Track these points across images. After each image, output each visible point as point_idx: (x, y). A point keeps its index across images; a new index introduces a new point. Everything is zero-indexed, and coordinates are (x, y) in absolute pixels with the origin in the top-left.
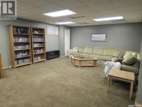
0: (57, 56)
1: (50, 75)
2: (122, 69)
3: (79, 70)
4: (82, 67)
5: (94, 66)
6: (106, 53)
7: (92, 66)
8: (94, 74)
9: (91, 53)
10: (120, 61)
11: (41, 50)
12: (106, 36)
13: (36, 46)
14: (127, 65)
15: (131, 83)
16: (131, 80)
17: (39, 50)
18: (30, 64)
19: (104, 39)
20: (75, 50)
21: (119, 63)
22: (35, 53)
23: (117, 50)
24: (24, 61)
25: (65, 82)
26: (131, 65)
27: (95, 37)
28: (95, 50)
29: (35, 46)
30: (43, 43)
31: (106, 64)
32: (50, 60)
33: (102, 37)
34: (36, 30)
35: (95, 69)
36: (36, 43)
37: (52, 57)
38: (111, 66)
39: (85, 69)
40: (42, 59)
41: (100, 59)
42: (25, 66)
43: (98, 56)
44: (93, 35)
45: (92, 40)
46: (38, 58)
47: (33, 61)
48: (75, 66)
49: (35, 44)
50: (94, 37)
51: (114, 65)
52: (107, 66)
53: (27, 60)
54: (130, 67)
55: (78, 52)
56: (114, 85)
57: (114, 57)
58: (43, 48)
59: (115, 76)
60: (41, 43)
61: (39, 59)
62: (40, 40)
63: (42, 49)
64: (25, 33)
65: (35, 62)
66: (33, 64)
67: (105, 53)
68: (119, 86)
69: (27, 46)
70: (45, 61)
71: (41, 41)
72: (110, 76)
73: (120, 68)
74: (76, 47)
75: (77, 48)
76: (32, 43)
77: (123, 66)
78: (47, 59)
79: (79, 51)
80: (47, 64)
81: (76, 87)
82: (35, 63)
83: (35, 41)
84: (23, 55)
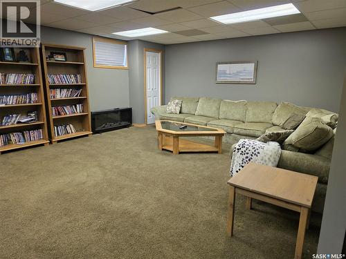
0: (123, 123)
1: (81, 177)
2: (281, 164)
3: (170, 162)
4: (180, 153)
5: (217, 152)
6: (254, 114)
7: (210, 150)
8: (206, 173)
9: (213, 115)
10: (280, 139)
11: (76, 106)
12: (256, 69)
13: (60, 95)
14: (300, 150)
15: (299, 214)
16: (300, 206)
17: (71, 106)
18: (42, 145)
19: (251, 77)
20: (173, 107)
21: (274, 145)
22: (59, 114)
23: (285, 106)
24: (27, 136)
25: (111, 199)
26: (312, 152)
27: (228, 72)
28: (223, 109)
29: (58, 97)
30: (81, 88)
31: (237, 147)
32: (103, 134)
33: (246, 71)
34: (60, 54)
35: (215, 159)
36: (62, 87)
37: (108, 126)
38: (250, 153)
39: (188, 160)
40: (81, 130)
41: (235, 131)
42: (27, 150)
43: (230, 124)
44: (221, 67)
45: (220, 79)
46: (68, 128)
47: (50, 137)
48: (163, 149)
49: (58, 90)
50: (224, 73)
51: (260, 150)
52: (240, 152)
53: (34, 134)
54: (307, 157)
55: (180, 113)
56: (256, 210)
57: (274, 125)
58: (83, 101)
59: (251, 188)
60: (77, 87)
61: (72, 130)
62: (72, 80)
63: (79, 103)
64: (24, 61)
65: (56, 138)
66: (51, 143)
67: (250, 116)
68: (272, 214)
69: (33, 96)
70: (87, 136)
71: (77, 82)
72: (236, 187)
73: (277, 159)
74: (175, 98)
75: (177, 101)
76: (48, 88)
77: (287, 153)
78: (95, 132)
79: (183, 111)
80: (89, 143)
81: (137, 215)
82: (59, 141)
83: (57, 83)
84: (22, 121)
